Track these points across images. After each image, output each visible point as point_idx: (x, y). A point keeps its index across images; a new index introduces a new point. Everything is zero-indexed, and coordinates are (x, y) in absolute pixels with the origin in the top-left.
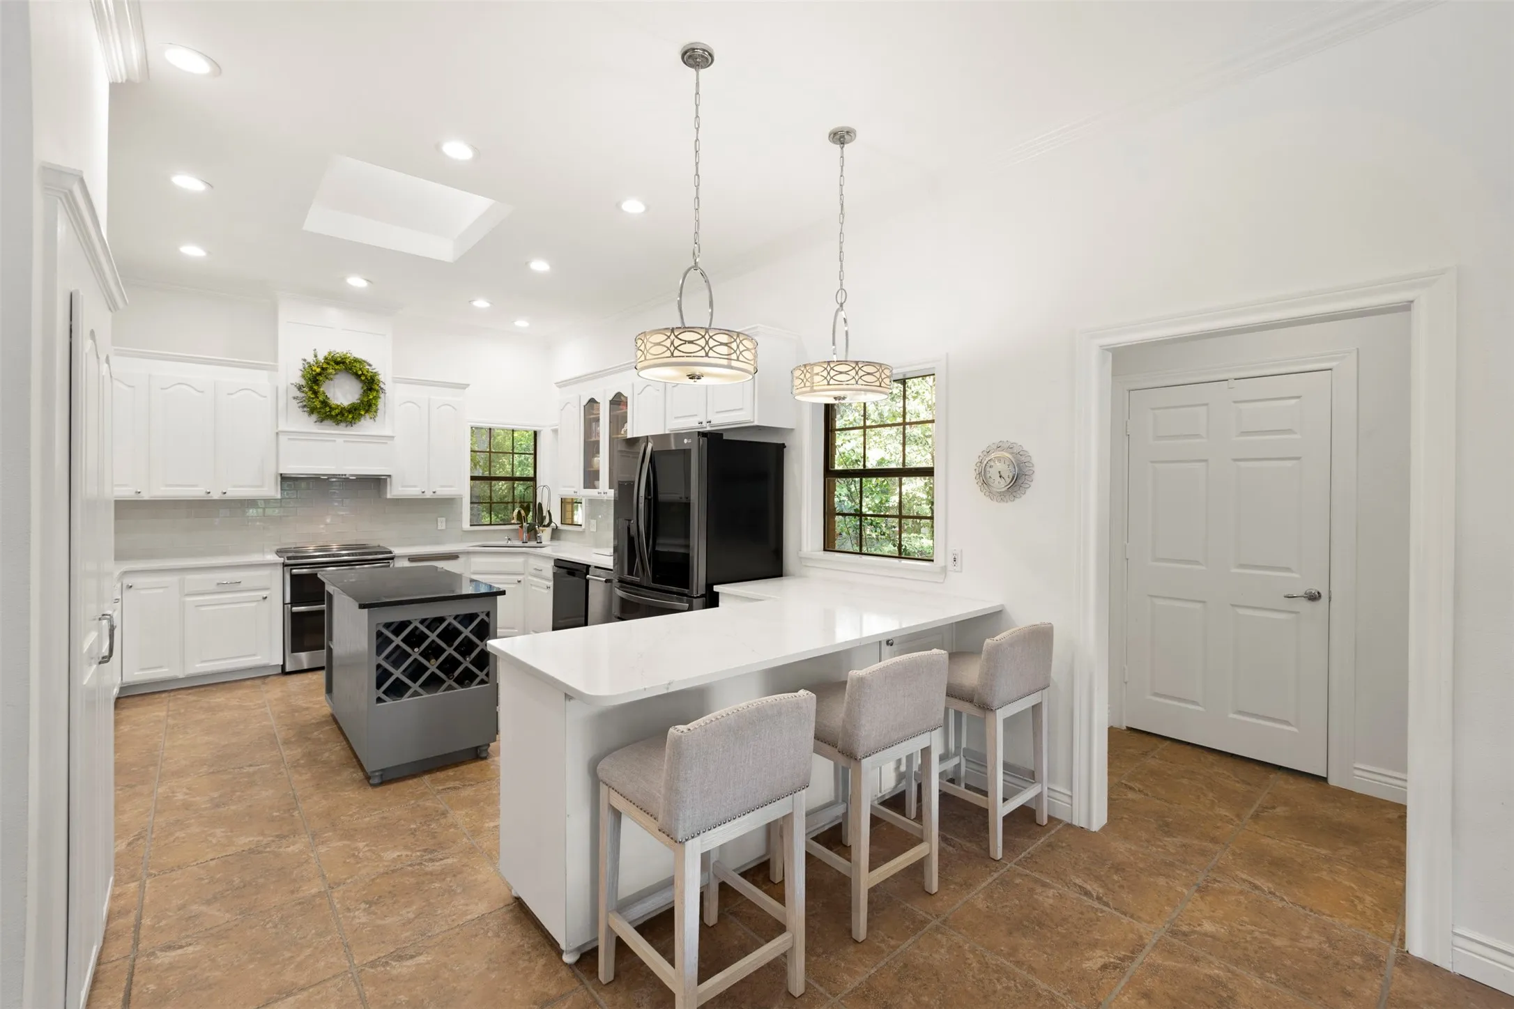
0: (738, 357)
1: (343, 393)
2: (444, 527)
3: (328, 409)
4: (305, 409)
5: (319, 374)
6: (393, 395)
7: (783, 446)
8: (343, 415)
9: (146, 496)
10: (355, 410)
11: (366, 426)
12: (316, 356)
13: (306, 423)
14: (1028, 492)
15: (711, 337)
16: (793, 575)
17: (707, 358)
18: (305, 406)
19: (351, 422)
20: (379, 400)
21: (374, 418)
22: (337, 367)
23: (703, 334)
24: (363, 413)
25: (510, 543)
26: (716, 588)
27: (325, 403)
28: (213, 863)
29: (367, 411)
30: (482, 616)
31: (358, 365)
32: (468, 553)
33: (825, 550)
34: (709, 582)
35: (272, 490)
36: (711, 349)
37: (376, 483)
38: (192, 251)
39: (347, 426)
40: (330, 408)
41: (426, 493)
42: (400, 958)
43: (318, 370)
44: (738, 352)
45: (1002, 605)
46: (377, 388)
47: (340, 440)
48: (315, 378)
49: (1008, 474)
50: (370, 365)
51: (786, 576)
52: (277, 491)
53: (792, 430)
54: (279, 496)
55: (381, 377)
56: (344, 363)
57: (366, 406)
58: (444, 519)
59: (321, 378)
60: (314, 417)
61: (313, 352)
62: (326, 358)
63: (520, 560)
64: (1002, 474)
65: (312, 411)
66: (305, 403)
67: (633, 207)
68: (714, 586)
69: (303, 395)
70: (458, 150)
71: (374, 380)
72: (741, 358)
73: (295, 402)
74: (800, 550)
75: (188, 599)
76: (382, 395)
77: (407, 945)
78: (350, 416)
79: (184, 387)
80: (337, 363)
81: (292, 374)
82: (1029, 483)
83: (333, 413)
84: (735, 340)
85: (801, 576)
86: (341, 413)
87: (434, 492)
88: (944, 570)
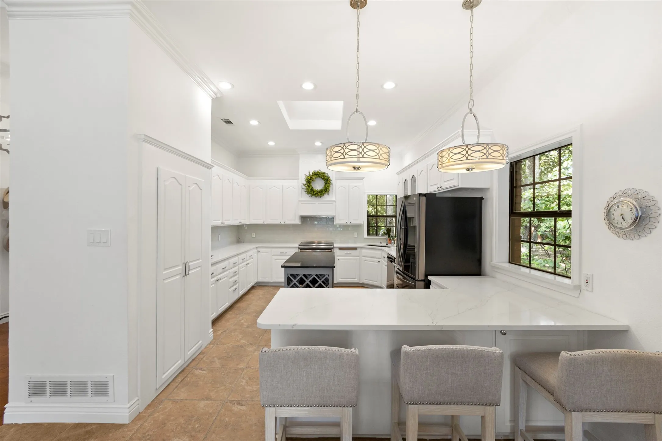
0: (379, 157)
1: (318, 185)
2: (357, 237)
3: (312, 192)
4: (306, 192)
5: (310, 179)
6: (336, 184)
7: (482, 198)
8: (318, 194)
9: (266, 223)
10: (322, 191)
11: (326, 197)
12: (309, 173)
13: (307, 197)
14: (654, 232)
15: (365, 147)
16: (489, 276)
17: (363, 158)
18: (305, 192)
19: (320, 196)
20: (330, 187)
21: (328, 193)
22: (316, 176)
23: (361, 146)
24: (324, 192)
25: (381, 245)
26: (430, 278)
27: (312, 190)
28: (231, 346)
29: (326, 192)
30: (327, 276)
31: (322, 174)
32: (361, 248)
33: (509, 262)
34: (427, 274)
35: (298, 222)
36: (365, 153)
37: (331, 219)
38: (271, 143)
39: (319, 198)
40: (314, 191)
41: (347, 223)
42: (239, 404)
43: (310, 178)
44: (379, 154)
45: (628, 326)
46: (329, 182)
47: (317, 203)
48: (309, 181)
49: (630, 217)
50: (327, 174)
51: (483, 275)
52: (299, 221)
53: (489, 188)
54: (300, 224)
55: (331, 178)
56: (318, 174)
57: (325, 190)
58: (356, 233)
59: (310, 181)
60: (309, 195)
61: (308, 172)
62: (313, 173)
63: (379, 252)
64: (625, 217)
65: (308, 193)
66: (306, 190)
67: (389, 85)
68: (428, 276)
69: (305, 187)
70: (308, 86)
71: (328, 180)
72: (381, 158)
73: (303, 190)
74: (492, 261)
75: (273, 257)
76: (331, 185)
77: (244, 400)
78: (320, 194)
79: (275, 188)
80: (316, 175)
81: (302, 180)
82: (655, 224)
83: (314, 193)
84: (378, 148)
85: (493, 277)
86: (317, 193)
87: (351, 222)
88: (578, 288)
